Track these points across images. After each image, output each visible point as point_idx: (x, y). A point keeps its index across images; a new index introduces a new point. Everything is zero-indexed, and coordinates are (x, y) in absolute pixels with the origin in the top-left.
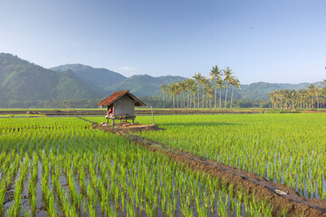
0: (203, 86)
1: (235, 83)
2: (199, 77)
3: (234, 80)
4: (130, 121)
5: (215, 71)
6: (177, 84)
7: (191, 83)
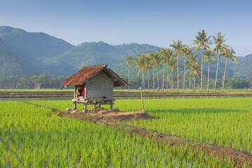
0: (185, 58)
1: (229, 54)
2: (178, 46)
3: (228, 51)
4: (107, 106)
5: (202, 37)
6: (148, 55)
7: (168, 54)
